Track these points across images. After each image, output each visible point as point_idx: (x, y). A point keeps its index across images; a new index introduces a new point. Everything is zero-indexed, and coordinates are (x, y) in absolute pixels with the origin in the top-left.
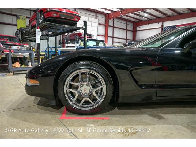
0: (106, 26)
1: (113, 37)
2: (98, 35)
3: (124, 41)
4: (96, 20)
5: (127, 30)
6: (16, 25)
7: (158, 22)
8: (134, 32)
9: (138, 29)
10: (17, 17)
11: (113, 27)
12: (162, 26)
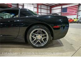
5: (47, 9)
7: (60, 6)
9: (52, 9)
11: (41, 8)
12: (62, 7)
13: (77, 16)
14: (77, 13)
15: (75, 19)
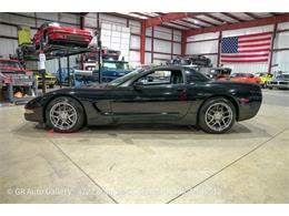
0: (142, 37)
1: (152, 52)
2: (131, 50)
3: (169, 57)
4: (128, 30)
5: (172, 41)
6: (17, 39)
7: (214, 31)
8: (184, 44)
9: (188, 40)
10: (19, 28)
11: (153, 38)
12: (220, 36)
13: (271, 66)
14: (269, 58)
15: (261, 75)
